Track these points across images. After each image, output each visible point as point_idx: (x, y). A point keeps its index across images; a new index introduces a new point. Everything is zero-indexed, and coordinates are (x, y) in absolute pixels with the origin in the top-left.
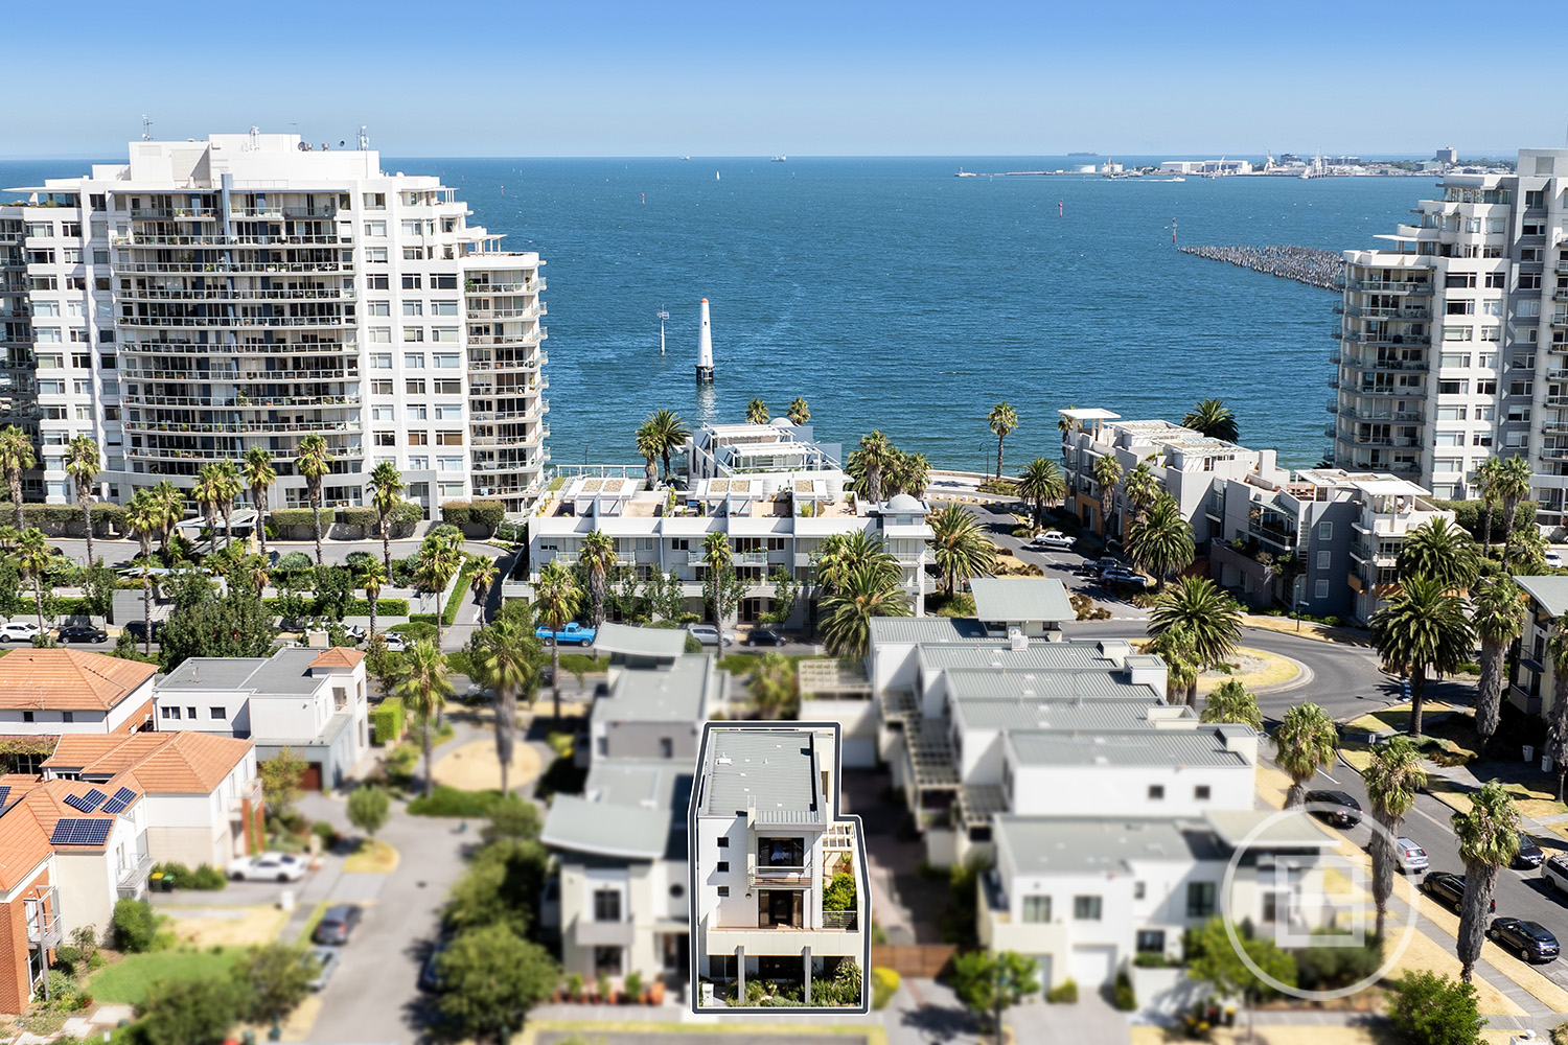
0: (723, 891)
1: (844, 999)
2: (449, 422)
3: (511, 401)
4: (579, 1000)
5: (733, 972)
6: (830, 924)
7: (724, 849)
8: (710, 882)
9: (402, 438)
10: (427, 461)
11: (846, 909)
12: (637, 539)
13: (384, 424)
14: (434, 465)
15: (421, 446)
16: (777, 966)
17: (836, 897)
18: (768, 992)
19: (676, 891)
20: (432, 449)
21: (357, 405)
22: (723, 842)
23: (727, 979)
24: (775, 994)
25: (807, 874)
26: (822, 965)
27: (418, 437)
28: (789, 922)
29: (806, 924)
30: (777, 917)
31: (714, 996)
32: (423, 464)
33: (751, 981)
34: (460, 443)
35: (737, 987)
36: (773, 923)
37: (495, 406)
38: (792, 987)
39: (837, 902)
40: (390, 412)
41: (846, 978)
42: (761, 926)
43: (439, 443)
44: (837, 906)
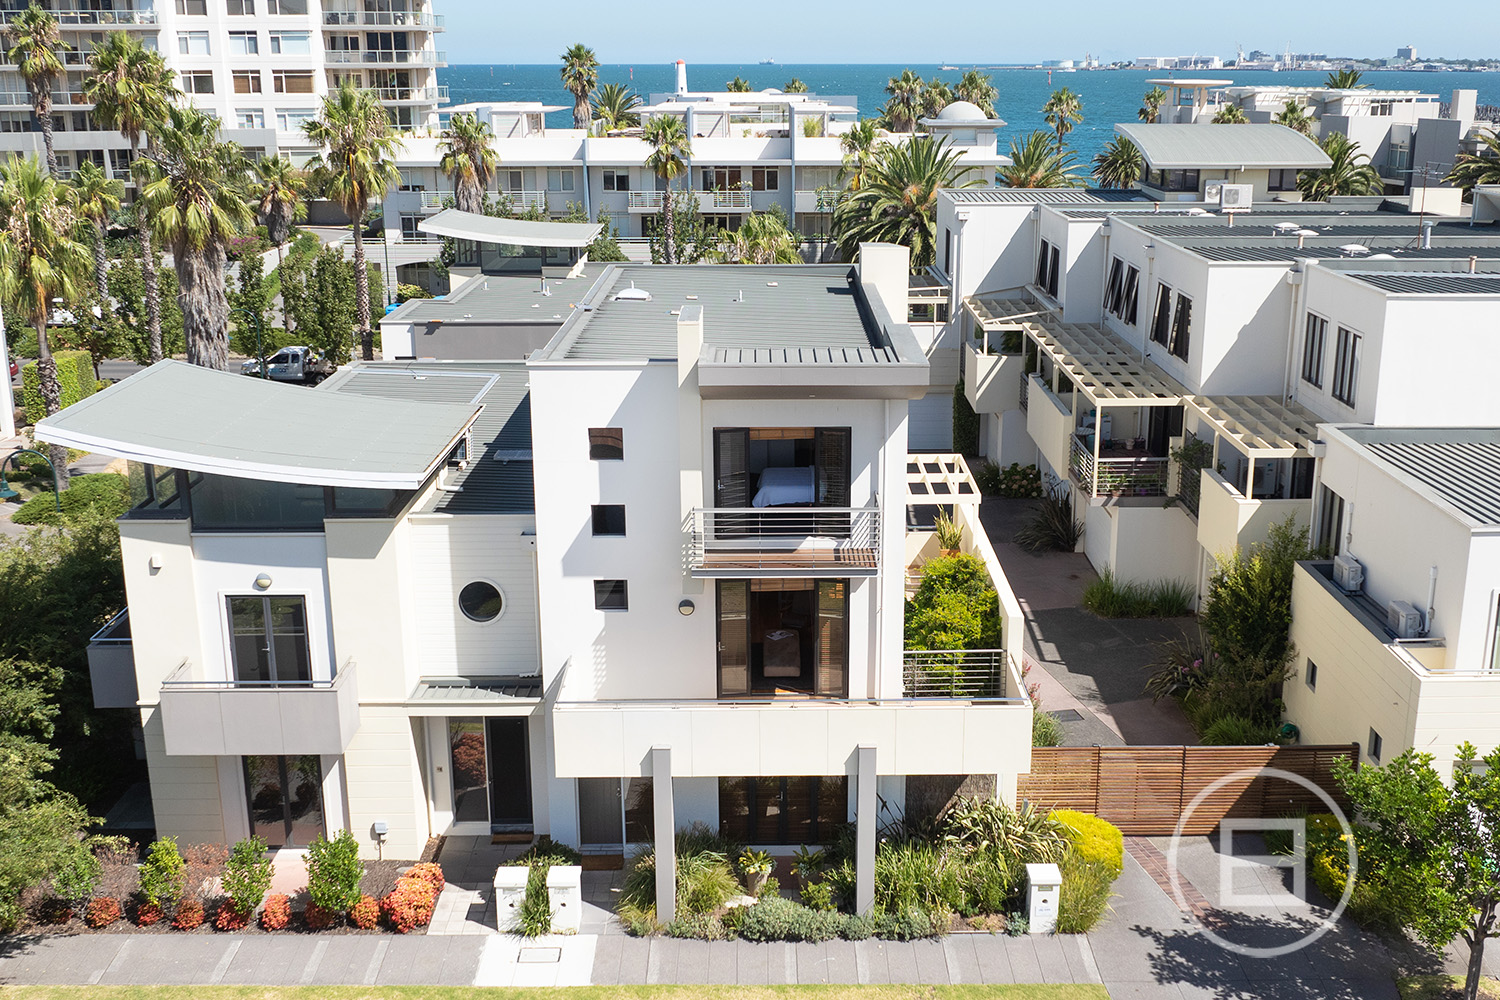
0: (612, 595)
1: (974, 902)
2: (293, 57)
3: (386, 36)
4: (174, 918)
5: (642, 824)
6: (925, 687)
7: (611, 464)
8: (571, 565)
9: (223, 82)
10: (262, 117)
11: (967, 646)
12: (548, 167)
13: (197, 61)
14: (272, 121)
15: (253, 94)
16: (772, 811)
17: (939, 614)
18: (746, 883)
19: (479, 601)
20: (269, 99)
21: (151, 27)
22: (606, 445)
23: (629, 849)
24: (768, 889)
25: (859, 538)
26: (902, 803)
27: (246, 81)
28: (805, 684)
29: (857, 686)
30: (771, 671)
31: (583, 899)
32: (257, 121)
33: (695, 853)
34: (309, 89)
35: (652, 872)
36: (761, 687)
37: (362, 42)
38: (816, 868)
39: (944, 628)
40: (204, 41)
41: (973, 839)
42: (724, 694)
43: (279, 89)
44: (943, 637)
